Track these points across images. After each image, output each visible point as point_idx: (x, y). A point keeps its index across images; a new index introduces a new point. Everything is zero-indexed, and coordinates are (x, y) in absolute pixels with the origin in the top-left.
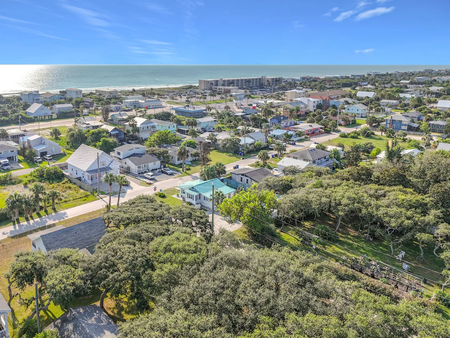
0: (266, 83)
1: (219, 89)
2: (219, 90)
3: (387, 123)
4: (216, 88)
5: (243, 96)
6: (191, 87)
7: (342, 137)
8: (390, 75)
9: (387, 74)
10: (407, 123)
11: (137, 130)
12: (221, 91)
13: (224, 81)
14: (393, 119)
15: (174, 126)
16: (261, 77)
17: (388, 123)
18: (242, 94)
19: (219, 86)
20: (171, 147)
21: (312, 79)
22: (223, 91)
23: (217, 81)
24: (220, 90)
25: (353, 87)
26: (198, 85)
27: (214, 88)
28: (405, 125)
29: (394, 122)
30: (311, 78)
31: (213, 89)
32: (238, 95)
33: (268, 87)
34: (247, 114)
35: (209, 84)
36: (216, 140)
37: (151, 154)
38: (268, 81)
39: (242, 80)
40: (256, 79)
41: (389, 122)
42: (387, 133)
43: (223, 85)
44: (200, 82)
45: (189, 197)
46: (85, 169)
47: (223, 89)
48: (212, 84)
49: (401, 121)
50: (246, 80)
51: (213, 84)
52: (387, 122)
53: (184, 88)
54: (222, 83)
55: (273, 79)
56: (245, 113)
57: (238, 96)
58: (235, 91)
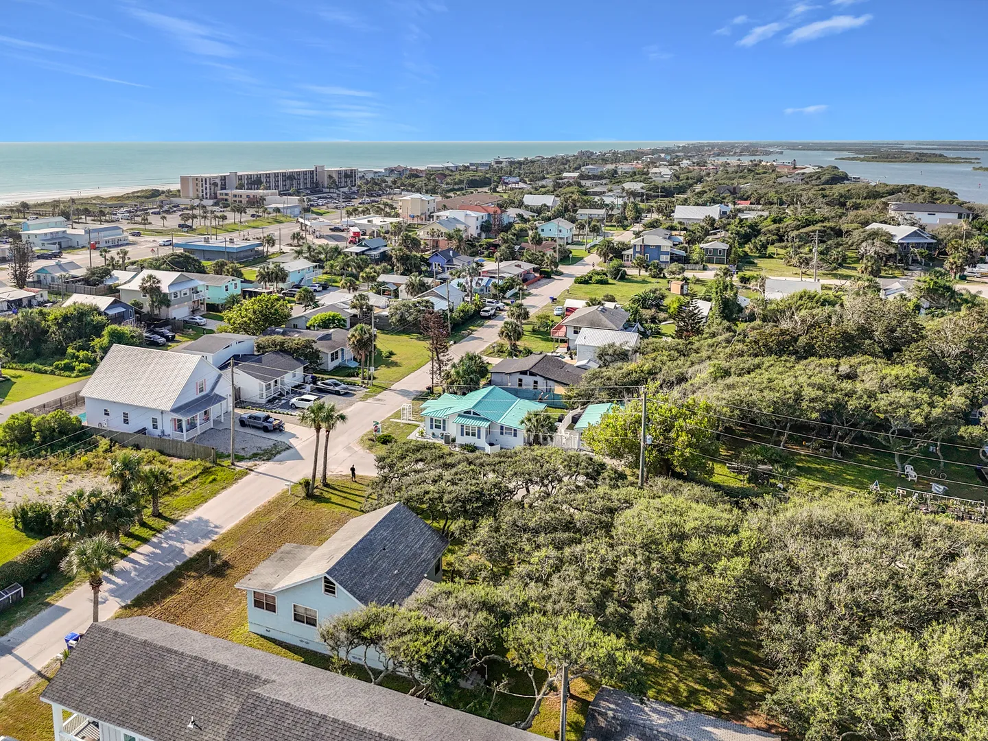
0: (326, 182)
1: (235, 196)
2: (235, 199)
3: (635, 252)
4: (227, 194)
5: (297, 211)
6: (155, 193)
7: (580, 283)
8: (532, 162)
9: (526, 162)
10: (669, 250)
11: (164, 301)
12: (241, 202)
13: (241, 178)
14: (646, 243)
15: (236, 284)
16: (314, 169)
17: (637, 252)
18: (296, 207)
19: (232, 189)
20: (300, 332)
21: (408, 172)
22: (245, 200)
23: (224, 179)
24: (237, 199)
25: (492, 186)
26: (178, 187)
27: (221, 194)
28: (666, 253)
29: (647, 250)
30: (406, 169)
31: (219, 196)
32: (287, 208)
33: (332, 190)
34: (370, 249)
35: (208, 186)
36: (370, 308)
37: (276, 352)
38: (330, 177)
39: (276, 175)
40: (305, 173)
41: (638, 249)
42: (651, 270)
43: (241, 187)
44: (184, 180)
45: (468, 434)
46: (168, 406)
47: (244, 197)
48: (215, 184)
49: (659, 247)
50: (284, 175)
51: (217, 185)
52: (635, 249)
53: (138, 197)
54: (236, 183)
55: (339, 173)
56: (365, 246)
57: (289, 211)
58: (275, 201)
